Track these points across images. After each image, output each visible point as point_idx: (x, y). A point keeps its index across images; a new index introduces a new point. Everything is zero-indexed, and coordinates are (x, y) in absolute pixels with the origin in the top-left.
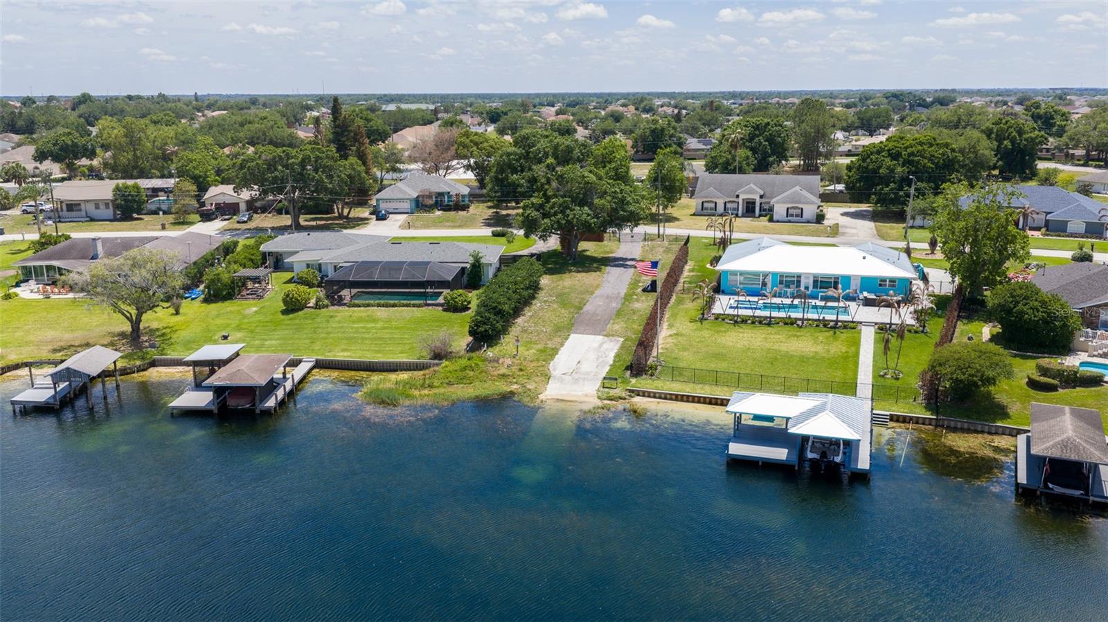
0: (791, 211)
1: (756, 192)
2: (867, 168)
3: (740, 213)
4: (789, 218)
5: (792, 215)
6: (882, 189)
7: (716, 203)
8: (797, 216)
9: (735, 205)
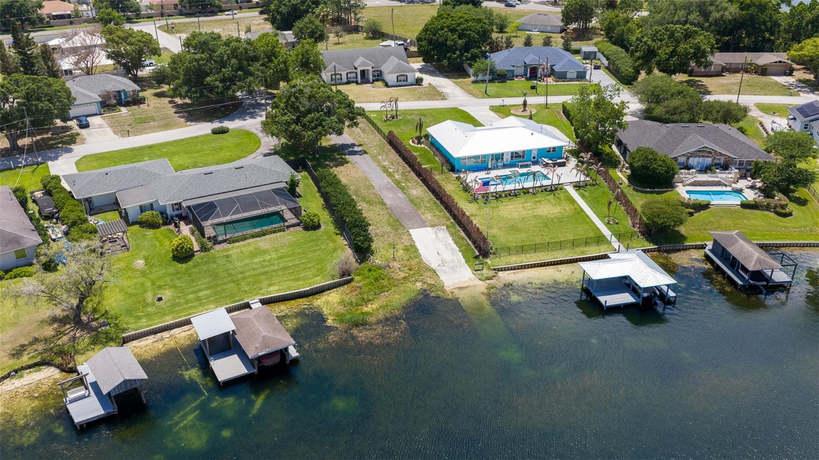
0: (399, 78)
1: (369, 65)
2: (437, 40)
3: (359, 81)
4: (399, 83)
5: (400, 81)
6: (451, 56)
7: (341, 75)
8: (404, 81)
9: (354, 75)
